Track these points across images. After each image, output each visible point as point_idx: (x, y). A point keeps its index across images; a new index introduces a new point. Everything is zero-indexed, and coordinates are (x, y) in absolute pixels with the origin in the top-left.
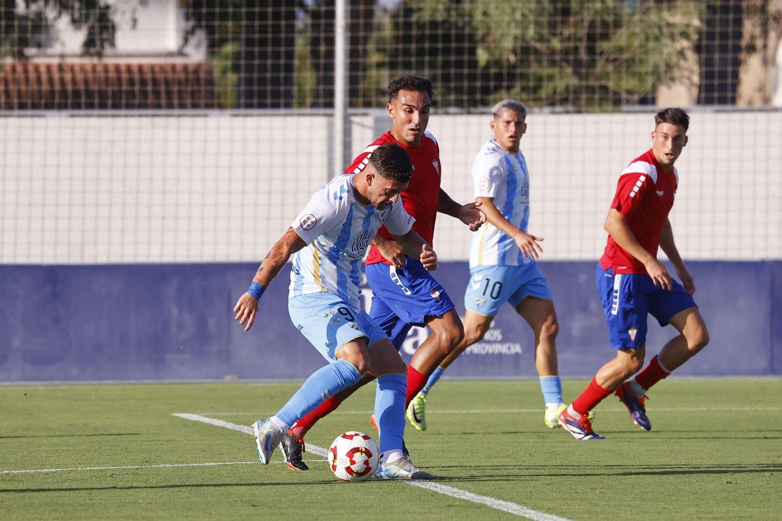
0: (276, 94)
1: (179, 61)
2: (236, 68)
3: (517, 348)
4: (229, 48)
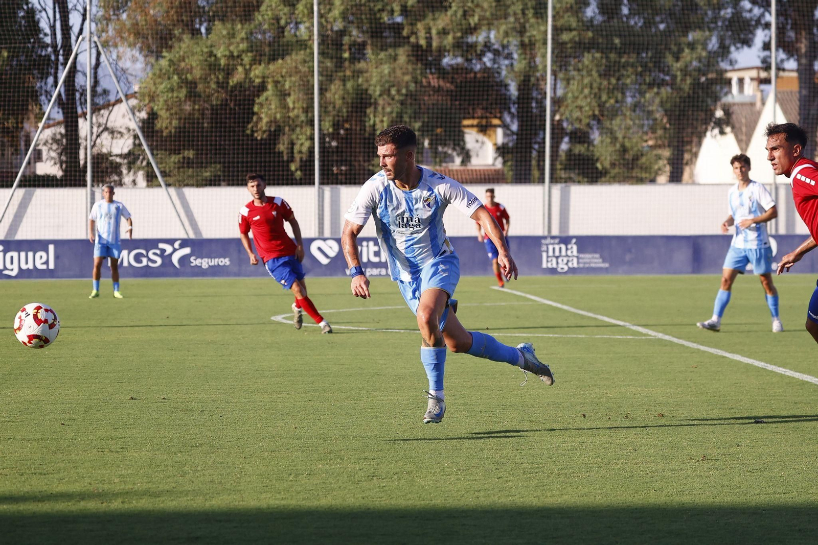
0: (525, 179)
1: (493, 168)
2: (512, 170)
3: (607, 265)
4: (509, 163)
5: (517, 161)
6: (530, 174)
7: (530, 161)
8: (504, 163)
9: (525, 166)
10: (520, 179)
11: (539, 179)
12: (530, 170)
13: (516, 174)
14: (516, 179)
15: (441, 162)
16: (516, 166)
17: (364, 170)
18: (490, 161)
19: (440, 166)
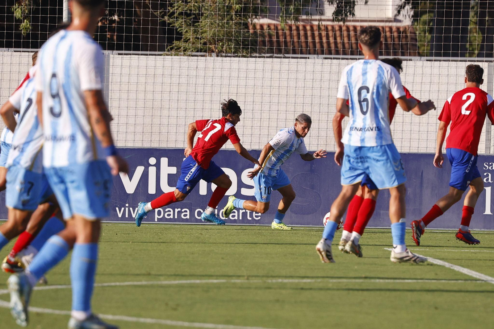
0: (456, 48)
1: (394, 25)
2: (431, 31)
5: (440, 14)
6: (464, 39)
7: (467, 14)
8: (416, 17)
9: (457, 23)
10: (447, 48)
11: (482, 48)
12: (465, 31)
13: (439, 39)
14: (439, 47)
15: (298, 11)
16: (440, 23)
17: (154, 23)
18: (390, 13)
19: (297, 20)
